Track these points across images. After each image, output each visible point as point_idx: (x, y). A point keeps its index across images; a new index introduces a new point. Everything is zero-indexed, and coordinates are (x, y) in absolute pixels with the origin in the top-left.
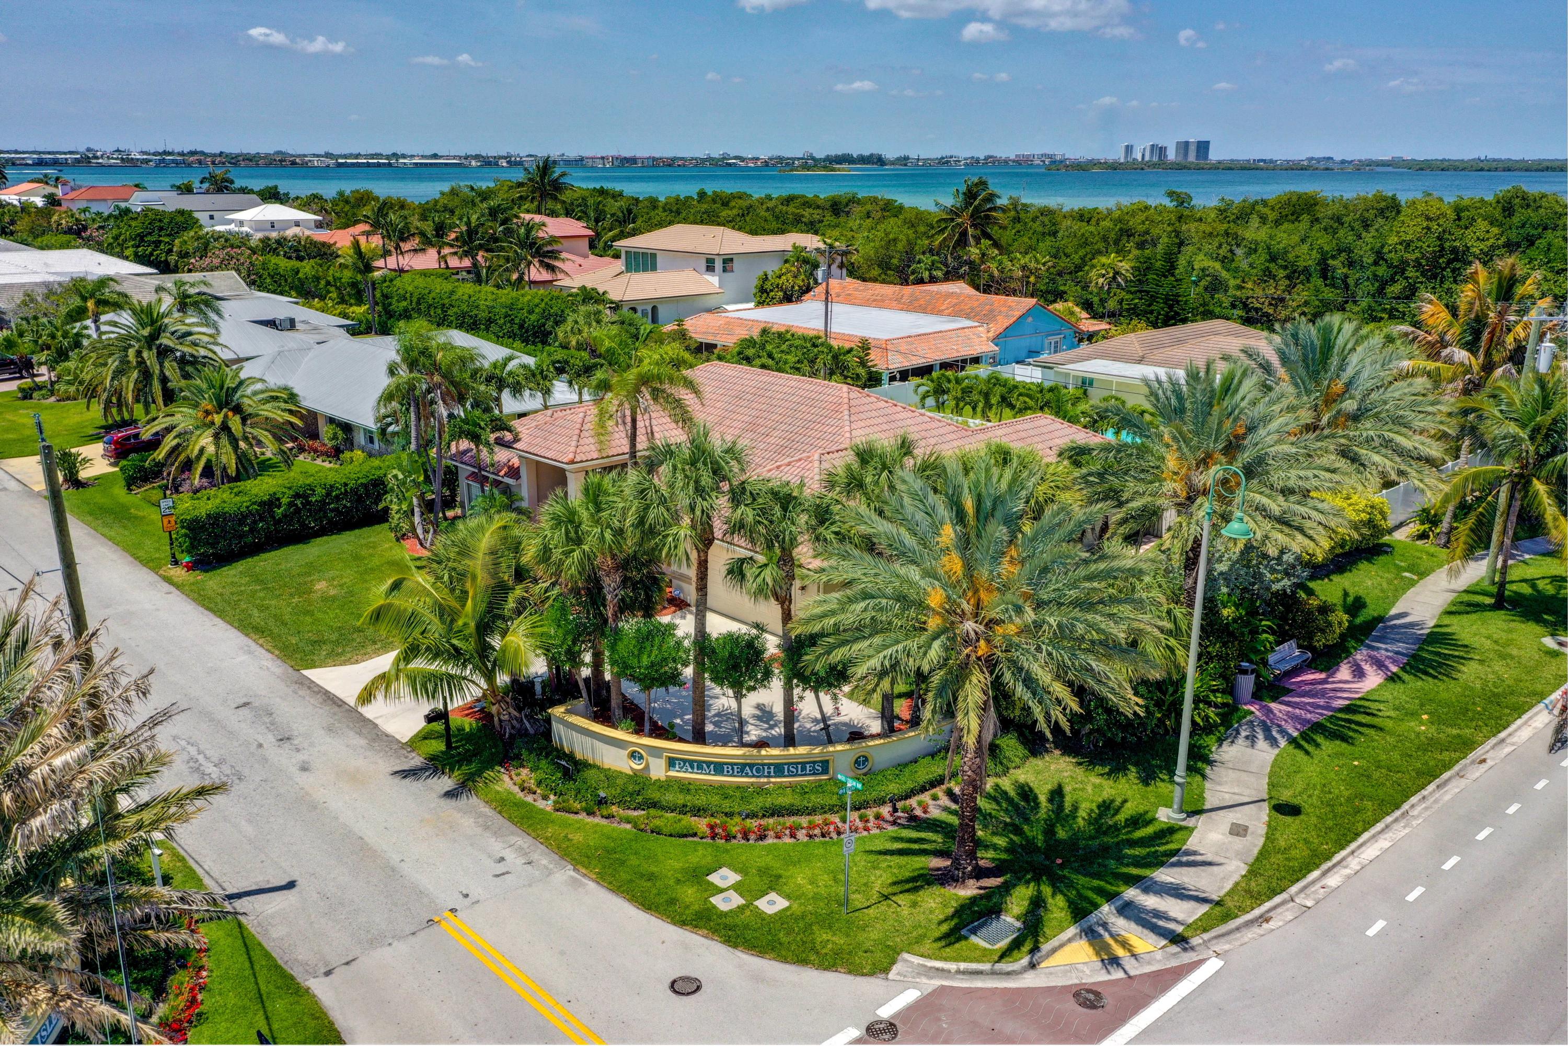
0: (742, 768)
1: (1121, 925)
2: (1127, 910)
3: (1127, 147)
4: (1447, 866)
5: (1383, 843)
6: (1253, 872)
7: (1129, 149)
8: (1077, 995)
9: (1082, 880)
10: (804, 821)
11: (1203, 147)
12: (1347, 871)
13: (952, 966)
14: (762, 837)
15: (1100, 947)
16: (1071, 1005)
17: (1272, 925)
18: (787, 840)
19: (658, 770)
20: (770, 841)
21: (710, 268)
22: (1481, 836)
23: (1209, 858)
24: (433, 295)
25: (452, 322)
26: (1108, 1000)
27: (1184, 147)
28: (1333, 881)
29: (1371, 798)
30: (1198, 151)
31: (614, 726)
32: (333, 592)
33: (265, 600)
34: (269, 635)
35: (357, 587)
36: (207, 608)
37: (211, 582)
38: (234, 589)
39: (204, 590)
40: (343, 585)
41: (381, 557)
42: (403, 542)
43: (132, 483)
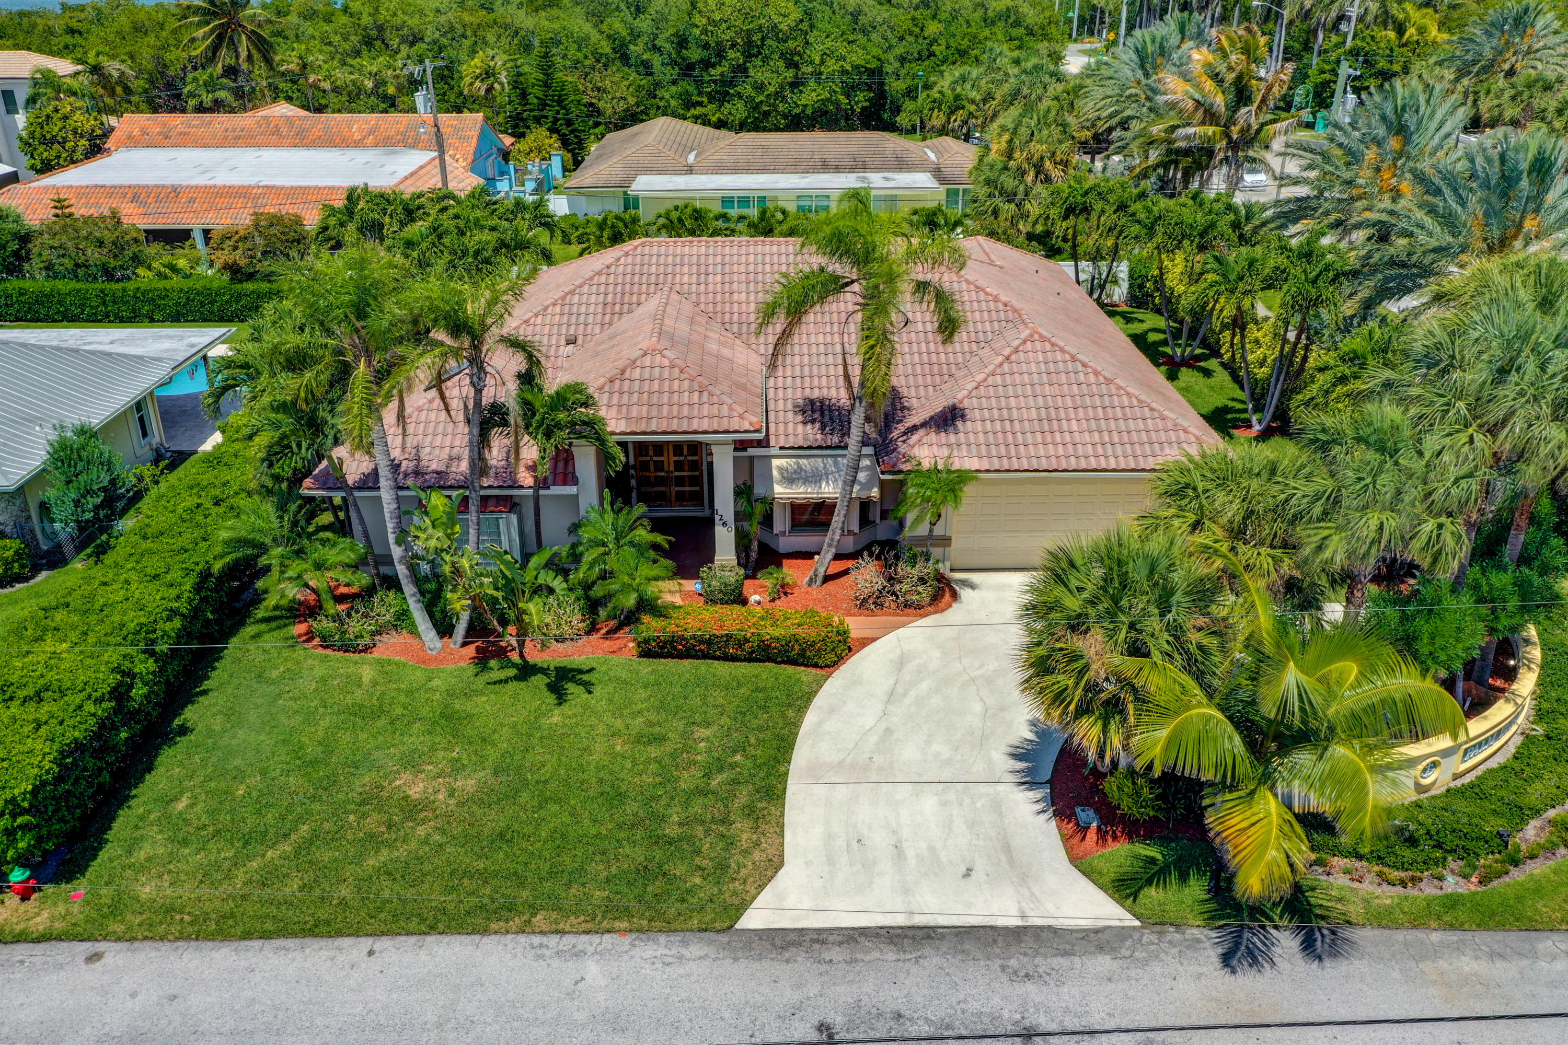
19: (1448, 773)
32: (468, 784)
33: (359, 859)
34: (534, 909)
35: (493, 754)
36: (266, 936)
37: (146, 891)
38: (241, 875)
39: (170, 910)
40: (457, 767)
41: (410, 693)
42: (376, 654)
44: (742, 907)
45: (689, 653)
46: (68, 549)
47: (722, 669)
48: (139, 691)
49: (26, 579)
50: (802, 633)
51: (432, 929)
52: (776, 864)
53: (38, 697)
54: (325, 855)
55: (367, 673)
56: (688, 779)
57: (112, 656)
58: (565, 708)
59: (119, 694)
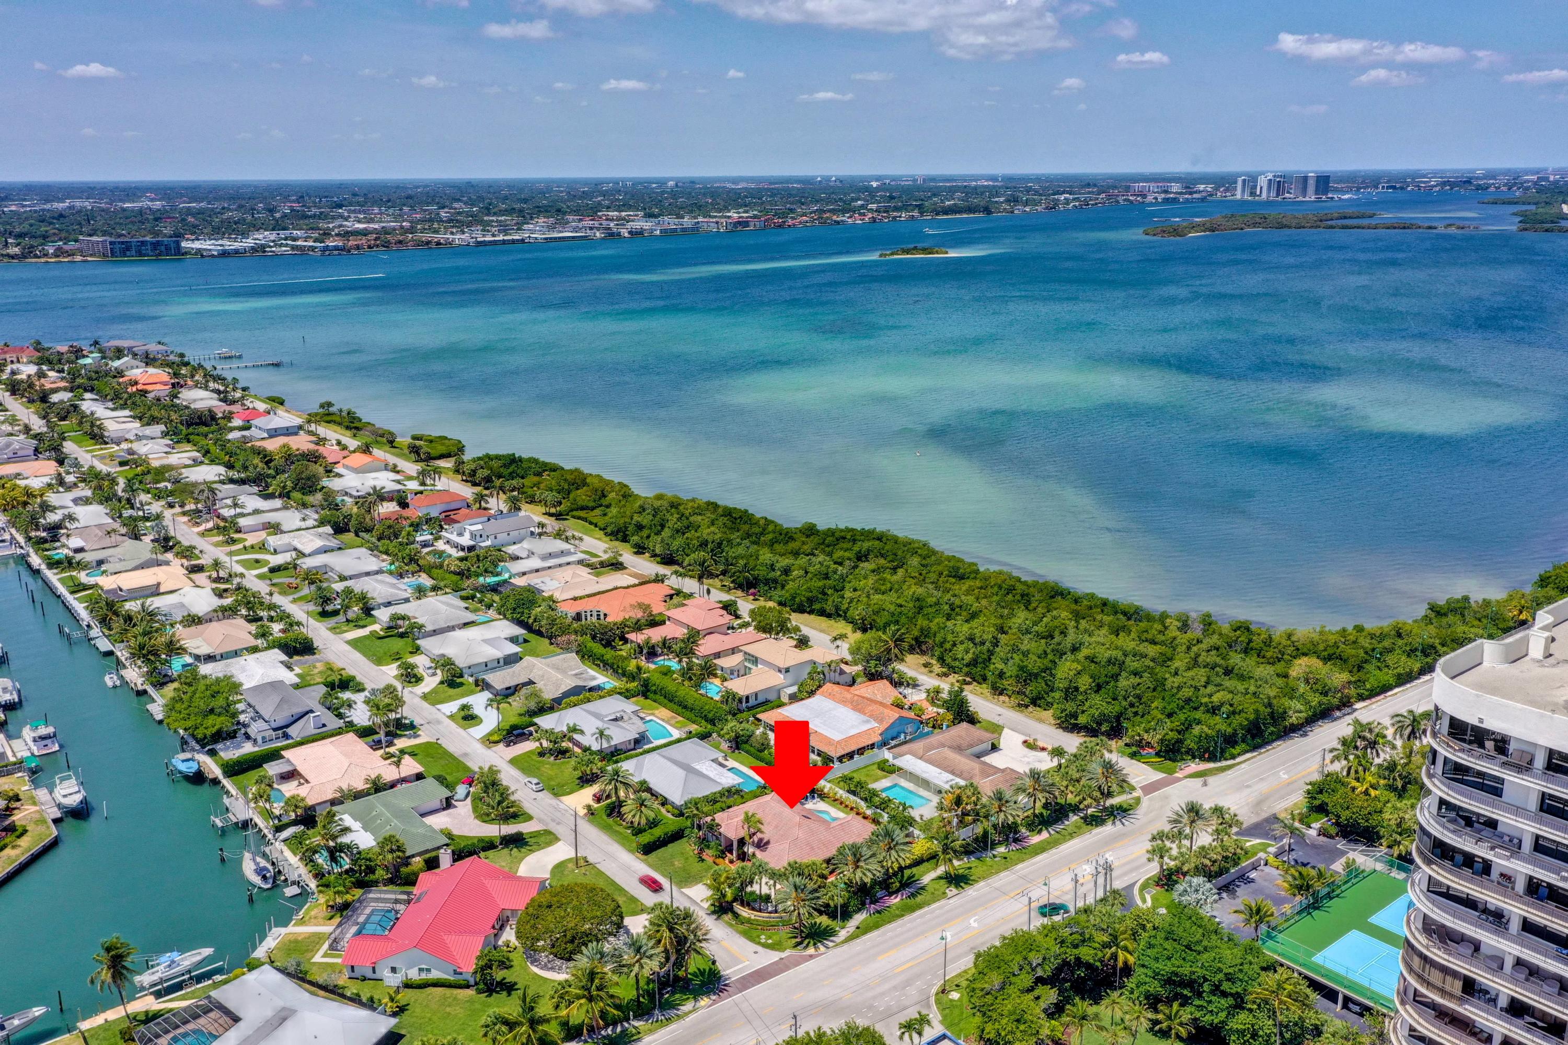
0: (767, 917)
2: (823, 944)
9: (818, 939)
15: (816, 949)
17: (843, 947)
19: (752, 917)
21: (780, 671)
23: (840, 936)
25: (677, 700)
31: (744, 907)
32: (680, 865)
33: (664, 864)
35: (685, 864)
37: (647, 858)
38: (654, 860)
39: (647, 860)
40: (681, 863)
41: (688, 853)
42: (690, 847)
43: (609, 815)
44: (683, 889)
48: (661, 839)
49: (678, 817)
52: (691, 888)
53: (659, 833)
55: (688, 849)
56: (697, 877)
57: (667, 832)
58: (697, 864)
59: (659, 838)
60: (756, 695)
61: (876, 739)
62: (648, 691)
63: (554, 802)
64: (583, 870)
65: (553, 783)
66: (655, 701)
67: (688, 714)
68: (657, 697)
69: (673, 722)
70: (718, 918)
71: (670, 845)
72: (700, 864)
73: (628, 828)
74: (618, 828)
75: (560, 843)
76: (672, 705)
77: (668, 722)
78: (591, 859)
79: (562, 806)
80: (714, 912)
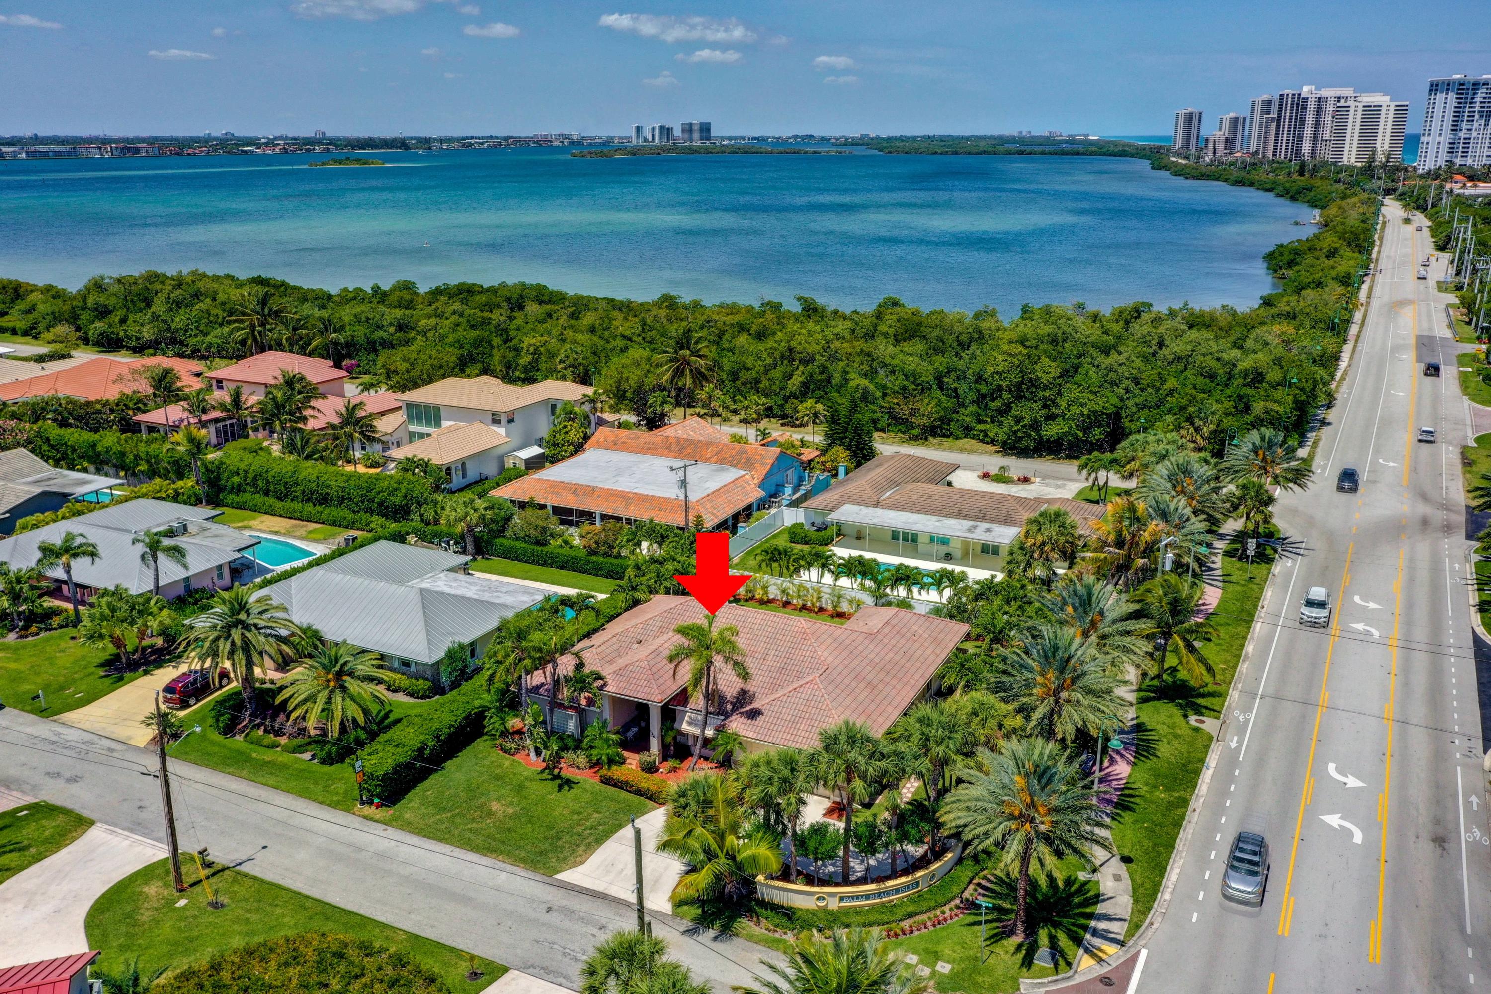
0: (880, 894)
1: (1097, 942)
2: (1095, 933)
3: (638, 128)
4: (1206, 877)
5: (1177, 871)
6: (1136, 901)
7: (639, 129)
8: (1101, 981)
9: (1065, 921)
10: (924, 917)
11: (705, 128)
12: (1170, 890)
13: (1045, 980)
14: (911, 932)
15: (1093, 955)
16: (1101, 986)
17: (1155, 926)
18: (924, 931)
19: (834, 904)
20: (916, 933)
21: (496, 421)
22: (1212, 857)
23: (1110, 895)
24: (272, 473)
25: (297, 497)
26: (1114, 980)
27: (688, 128)
28: (1167, 896)
29: (1161, 845)
30: (701, 132)
31: (792, 882)
32: (510, 810)
33: (466, 824)
34: (502, 853)
35: (524, 803)
36: (429, 838)
37: (407, 816)
38: (433, 819)
39: (410, 823)
40: (511, 803)
41: (515, 774)
42: (515, 758)
43: (229, 730)
44: (558, 872)
45: (614, 785)
46: (447, 689)
47: (623, 794)
48: (427, 752)
49: (430, 697)
50: (652, 788)
51: (472, 850)
52: (582, 863)
53: (397, 746)
54: (458, 820)
55: (507, 764)
56: (579, 829)
57: (422, 738)
58: (559, 794)
59: (421, 750)
60: (463, 464)
61: (756, 494)
62: (221, 489)
63: (42, 728)
64: (206, 893)
65: (26, 687)
66: (241, 507)
67: (335, 512)
68: (246, 497)
69: (302, 532)
70: (726, 932)
71: (450, 765)
72: (568, 794)
73: (300, 749)
74: (268, 756)
75: (96, 834)
76: (289, 505)
77: (288, 534)
78: (219, 855)
79: (71, 735)
80: (703, 922)
